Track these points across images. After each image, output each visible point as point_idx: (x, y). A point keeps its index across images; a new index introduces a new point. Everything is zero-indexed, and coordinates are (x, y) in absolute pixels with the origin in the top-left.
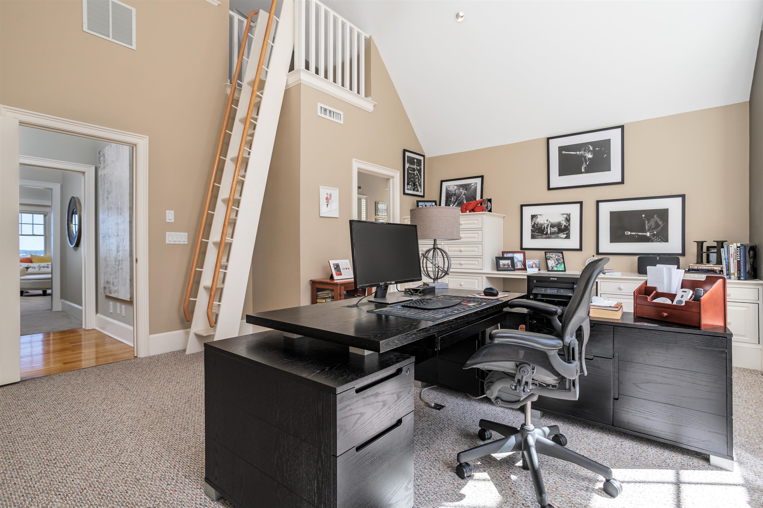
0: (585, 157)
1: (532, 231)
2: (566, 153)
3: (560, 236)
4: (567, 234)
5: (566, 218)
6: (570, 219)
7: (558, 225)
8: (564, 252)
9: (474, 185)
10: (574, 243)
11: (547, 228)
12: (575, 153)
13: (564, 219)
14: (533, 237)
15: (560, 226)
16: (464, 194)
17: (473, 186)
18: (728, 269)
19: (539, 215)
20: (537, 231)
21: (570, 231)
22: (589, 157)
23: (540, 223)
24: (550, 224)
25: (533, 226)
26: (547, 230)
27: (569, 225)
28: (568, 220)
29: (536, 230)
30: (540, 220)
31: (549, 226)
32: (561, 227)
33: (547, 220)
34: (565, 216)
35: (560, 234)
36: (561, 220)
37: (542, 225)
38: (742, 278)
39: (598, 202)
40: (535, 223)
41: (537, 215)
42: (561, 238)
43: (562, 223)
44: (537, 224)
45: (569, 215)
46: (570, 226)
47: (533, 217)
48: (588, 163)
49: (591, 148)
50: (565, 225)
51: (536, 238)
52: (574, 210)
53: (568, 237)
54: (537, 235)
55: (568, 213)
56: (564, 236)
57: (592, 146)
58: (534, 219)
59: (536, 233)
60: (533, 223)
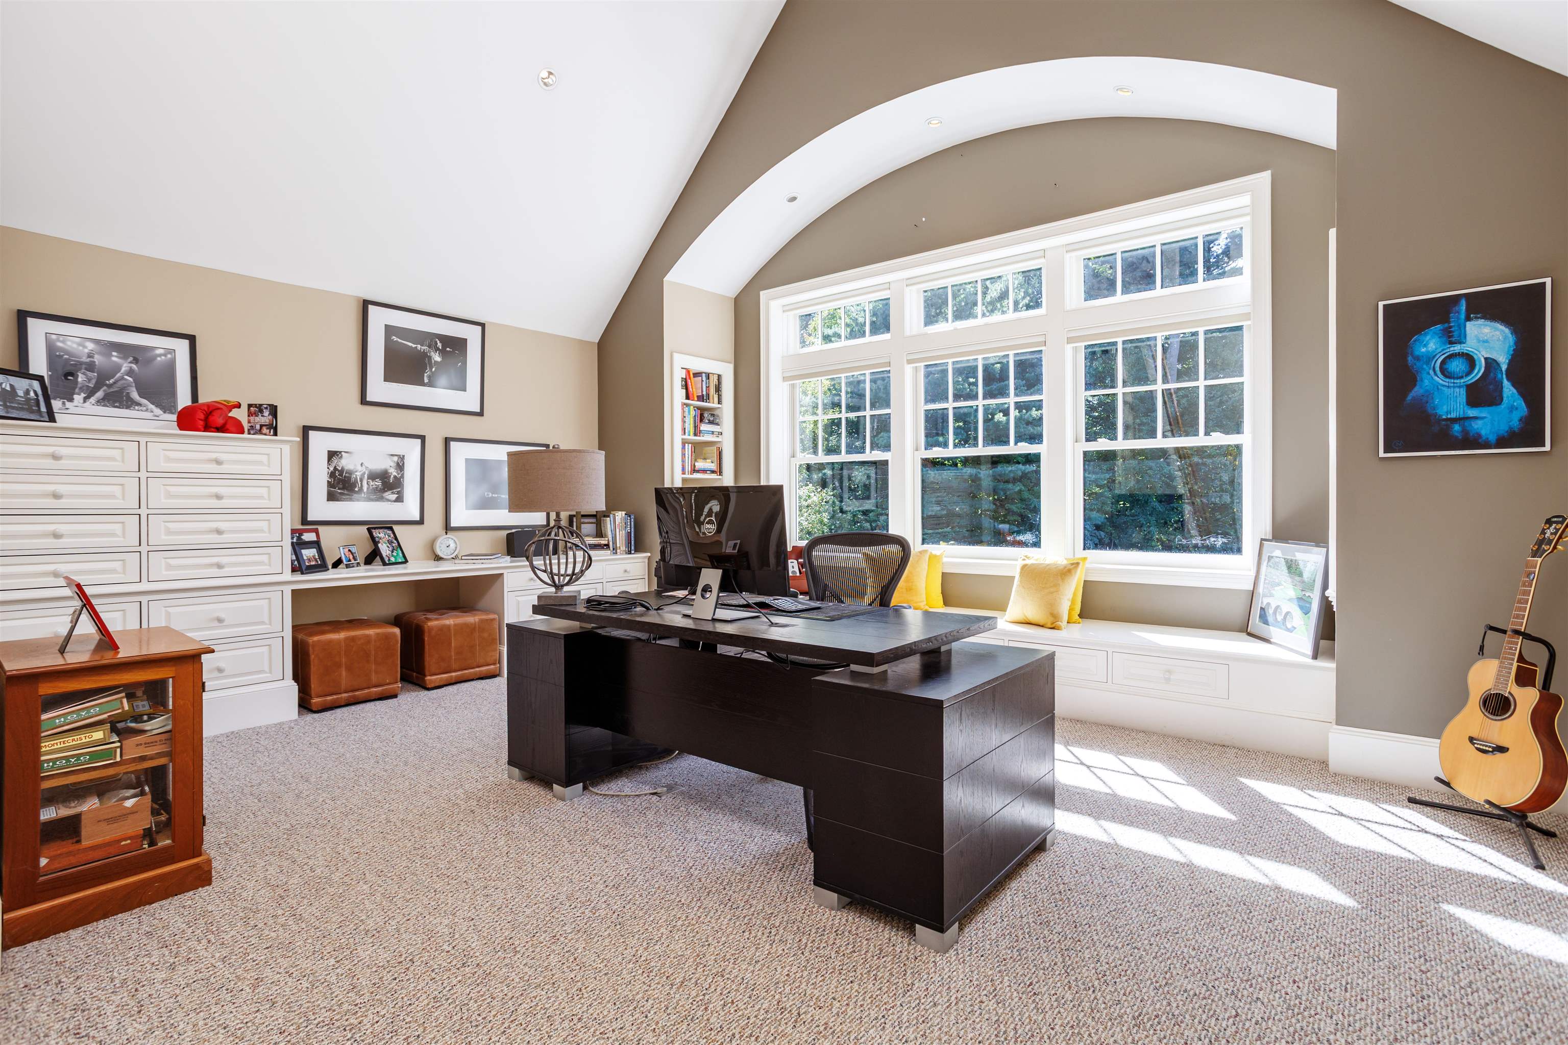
0: (430, 358)
1: (330, 485)
2: (399, 340)
3: (387, 497)
4: (398, 493)
5: (398, 464)
6: (403, 464)
7: (383, 476)
8: (395, 528)
9: (165, 355)
10: (410, 508)
11: (361, 480)
12: (414, 346)
13: (393, 464)
14: (331, 497)
15: (386, 478)
16: (130, 373)
17: (160, 355)
18: (615, 542)
19: (345, 452)
20: (341, 486)
21: (403, 489)
22: (436, 359)
23: (346, 468)
24: (367, 473)
25: (332, 475)
26: (361, 484)
27: (402, 476)
28: (400, 467)
29: (338, 483)
30: (346, 463)
31: (366, 476)
32: (389, 480)
33: (362, 464)
34: (396, 459)
35: (386, 494)
36: (388, 465)
37: (350, 473)
38: (633, 552)
39: (447, 441)
40: (335, 469)
41: (340, 452)
42: (389, 500)
43: (390, 471)
44: (341, 472)
45: (402, 458)
46: (403, 478)
47: (332, 455)
48: (434, 369)
49: (439, 345)
50: (395, 477)
51: (338, 500)
52: (411, 450)
53: (400, 499)
54: (340, 493)
55: (401, 454)
56: (394, 497)
57: (440, 342)
58: (335, 460)
59: (339, 489)
60: (332, 469)
